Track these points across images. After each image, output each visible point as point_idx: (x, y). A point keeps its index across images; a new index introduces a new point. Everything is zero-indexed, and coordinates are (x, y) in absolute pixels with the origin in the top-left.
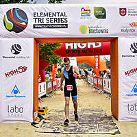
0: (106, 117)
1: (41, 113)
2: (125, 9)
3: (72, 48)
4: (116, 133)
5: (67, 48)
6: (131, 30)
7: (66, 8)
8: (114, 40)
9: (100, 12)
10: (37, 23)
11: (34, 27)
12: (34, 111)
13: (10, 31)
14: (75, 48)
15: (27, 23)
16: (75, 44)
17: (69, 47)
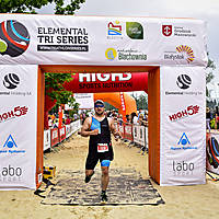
0: (141, 180)
1: (46, 176)
2: (170, 27)
3: (88, 80)
4: (159, 203)
5: (81, 80)
6: (178, 57)
7: (86, 22)
8: (154, 71)
9: (134, 30)
10: (43, 43)
11: (39, 49)
12: (37, 173)
13: (3, 54)
14: (94, 80)
15: (28, 43)
16: (94, 75)
17: (85, 79)
